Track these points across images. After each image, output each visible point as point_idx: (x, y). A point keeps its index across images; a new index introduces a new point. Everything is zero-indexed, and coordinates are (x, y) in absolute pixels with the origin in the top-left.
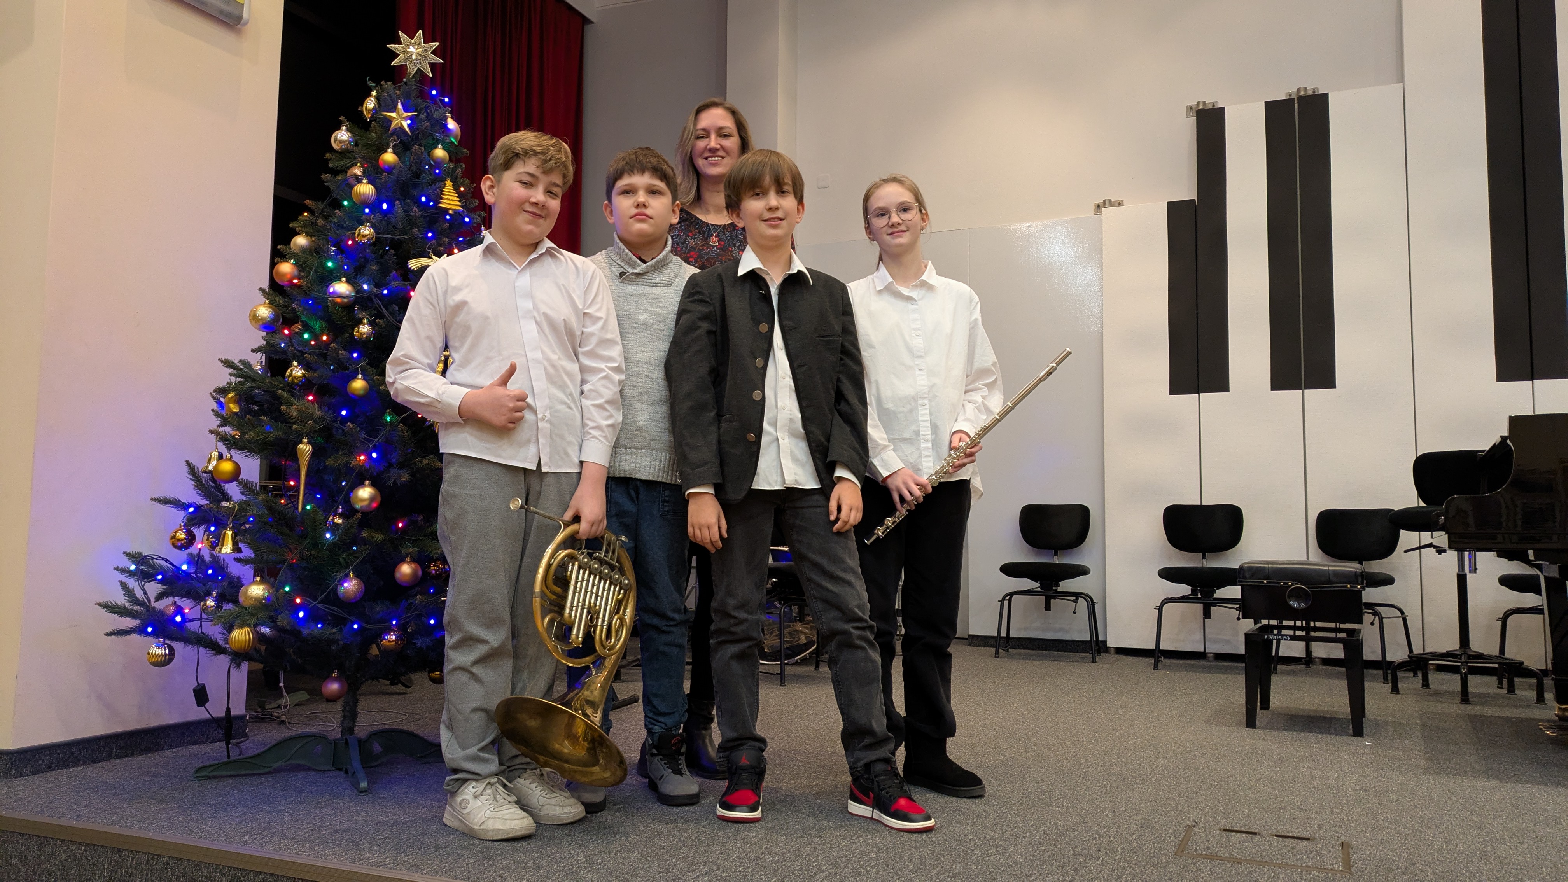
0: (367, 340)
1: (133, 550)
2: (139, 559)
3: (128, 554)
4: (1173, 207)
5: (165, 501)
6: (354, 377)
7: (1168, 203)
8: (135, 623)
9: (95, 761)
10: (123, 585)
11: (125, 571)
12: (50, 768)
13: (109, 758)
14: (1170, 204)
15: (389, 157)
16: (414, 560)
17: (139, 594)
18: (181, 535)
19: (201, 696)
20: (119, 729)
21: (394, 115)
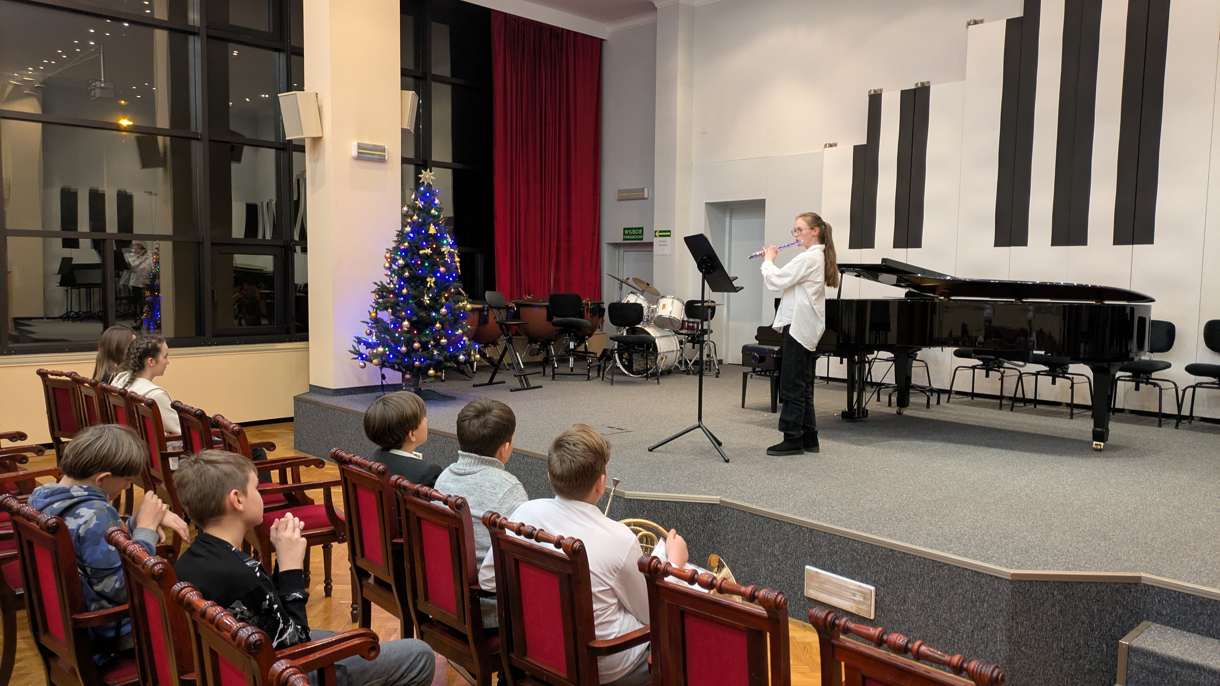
0: (408, 277)
1: (357, 336)
2: (358, 338)
3: (355, 337)
4: (856, 148)
5: (364, 322)
6: (404, 289)
7: (854, 146)
8: (357, 356)
9: (356, 394)
10: (353, 346)
11: (355, 341)
12: (344, 395)
13: (360, 393)
14: (855, 147)
15: (415, 217)
16: (418, 342)
17: (357, 348)
18: (368, 332)
19: (383, 377)
20: (362, 385)
21: (417, 202)
